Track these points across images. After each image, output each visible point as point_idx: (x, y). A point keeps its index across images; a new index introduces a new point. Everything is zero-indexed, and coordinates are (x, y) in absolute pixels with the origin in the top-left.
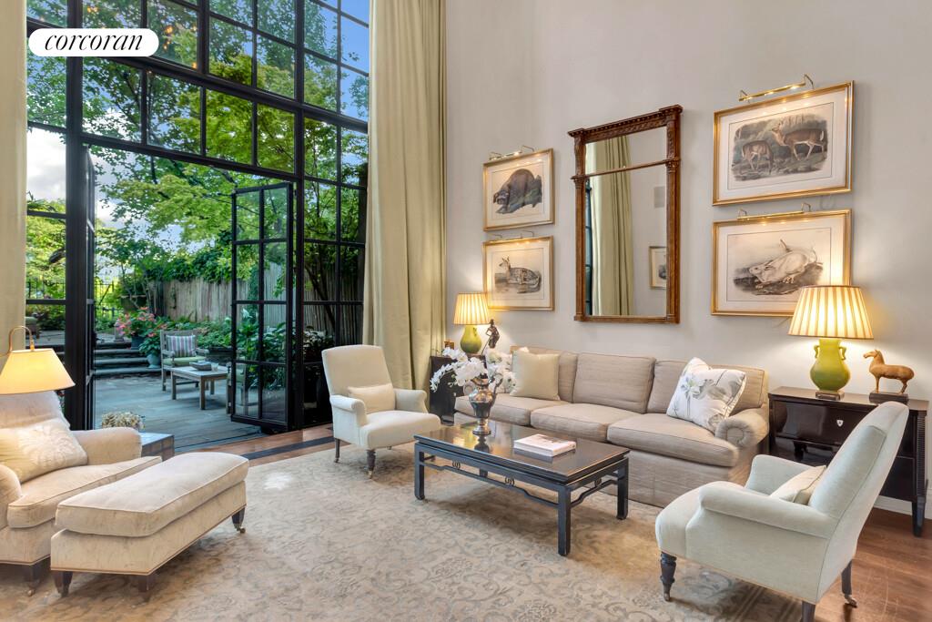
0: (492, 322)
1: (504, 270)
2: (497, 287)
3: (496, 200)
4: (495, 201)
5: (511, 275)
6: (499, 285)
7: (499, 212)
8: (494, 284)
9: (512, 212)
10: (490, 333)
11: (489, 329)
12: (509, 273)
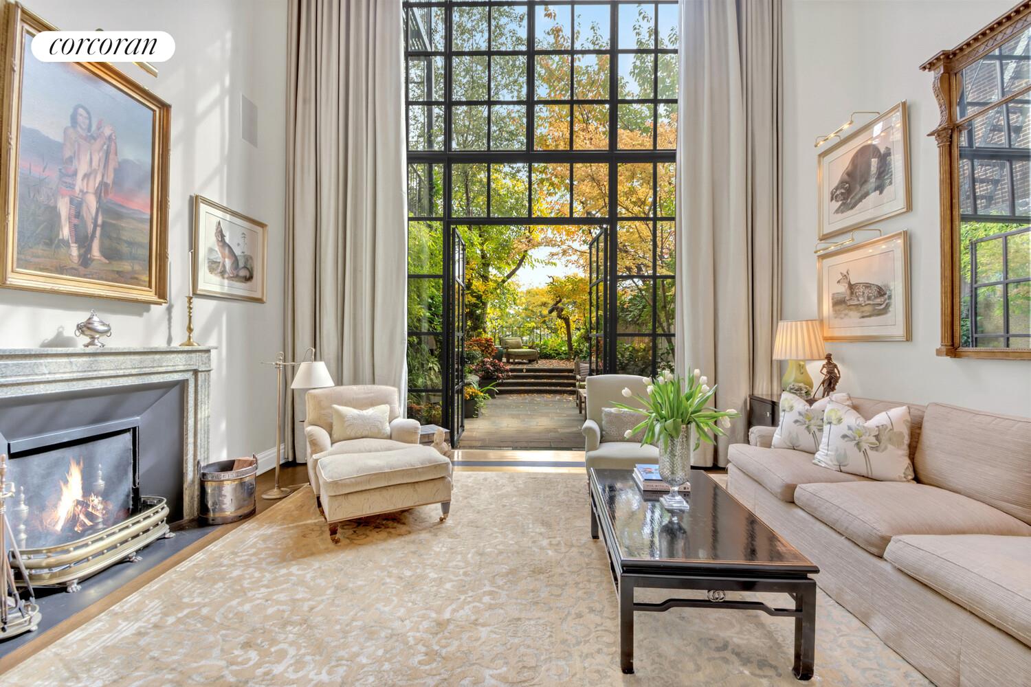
0: (829, 357)
1: (842, 289)
2: (835, 311)
3: (833, 197)
4: (832, 200)
5: (852, 293)
6: (837, 308)
7: (837, 211)
8: (831, 309)
9: (852, 208)
10: (825, 371)
11: (824, 367)
12: (849, 292)
